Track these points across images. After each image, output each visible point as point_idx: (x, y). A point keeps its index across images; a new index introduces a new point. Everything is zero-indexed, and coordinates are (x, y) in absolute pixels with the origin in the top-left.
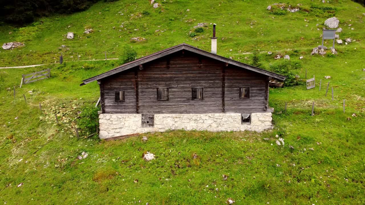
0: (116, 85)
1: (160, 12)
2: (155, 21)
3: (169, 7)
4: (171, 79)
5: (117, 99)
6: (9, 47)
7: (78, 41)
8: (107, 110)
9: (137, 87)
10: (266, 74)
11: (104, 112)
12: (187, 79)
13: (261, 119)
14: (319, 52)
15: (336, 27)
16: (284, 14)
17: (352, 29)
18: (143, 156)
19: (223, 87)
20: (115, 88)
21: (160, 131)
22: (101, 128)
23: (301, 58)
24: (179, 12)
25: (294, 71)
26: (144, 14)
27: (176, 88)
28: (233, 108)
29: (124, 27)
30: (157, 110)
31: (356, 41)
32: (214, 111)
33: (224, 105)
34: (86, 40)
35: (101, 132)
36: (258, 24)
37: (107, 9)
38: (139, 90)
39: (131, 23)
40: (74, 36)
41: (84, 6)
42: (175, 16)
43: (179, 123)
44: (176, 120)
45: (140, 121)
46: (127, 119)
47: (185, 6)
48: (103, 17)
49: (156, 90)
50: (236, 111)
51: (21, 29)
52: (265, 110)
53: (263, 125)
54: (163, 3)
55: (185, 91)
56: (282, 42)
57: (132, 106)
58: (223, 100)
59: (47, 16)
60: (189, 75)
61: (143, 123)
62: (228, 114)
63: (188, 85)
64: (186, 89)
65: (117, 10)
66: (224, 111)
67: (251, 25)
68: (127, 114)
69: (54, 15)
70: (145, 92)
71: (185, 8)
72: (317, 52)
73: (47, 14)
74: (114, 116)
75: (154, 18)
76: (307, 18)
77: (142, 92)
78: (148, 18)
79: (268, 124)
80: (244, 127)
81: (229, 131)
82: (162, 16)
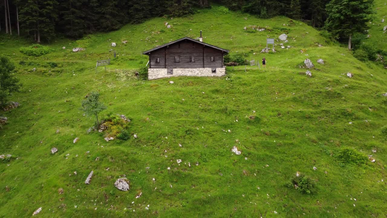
0: (156, 55)
1: (172, 31)
2: (168, 36)
3: (179, 27)
4: (180, 53)
5: (156, 62)
6: (77, 50)
7: (119, 48)
8: (152, 67)
9: (166, 56)
10: (221, 49)
11: (150, 68)
12: (188, 53)
13: (220, 71)
14: (265, 51)
15: (285, 40)
16: (254, 32)
17: (295, 41)
18: (169, 82)
19: (203, 56)
20: (156, 57)
21: (176, 76)
22: (149, 75)
23: (254, 54)
24: (185, 30)
25: (246, 58)
26: (161, 31)
27: (183, 57)
28: (208, 66)
29: (148, 40)
30: (174, 67)
31: (294, 47)
32: (200, 67)
33: (204, 64)
34: (124, 47)
35: (149, 77)
36: (236, 38)
37: (135, 29)
38: (167, 58)
39: (153, 37)
40: (116, 45)
41: (118, 27)
42: (182, 33)
43: (184, 73)
44: (183, 71)
45: (167, 72)
46: (161, 71)
47: (188, 27)
48: (133, 34)
49: (174, 58)
50: (209, 67)
51: (77, 41)
52: (222, 67)
53: (221, 73)
54: (174, 25)
55: (187, 58)
56: (247, 47)
57: (163, 65)
58: (204, 62)
59: (91, 34)
60: (188, 51)
61: (168, 73)
62: (206, 69)
63: (188, 55)
64: (187, 57)
65: (142, 29)
66: (204, 67)
67: (231, 38)
68: (161, 69)
69: (96, 33)
70: (169, 58)
71: (189, 28)
72: (264, 51)
73: (92, 32)
74: (155, 69)
75: (168, 34)
76: (269, 35)
77: (168, 58)
78: (164, 34)
79: (223, 73)
80: (213, 75)
81: (206, 76)
82: (173, 33)
